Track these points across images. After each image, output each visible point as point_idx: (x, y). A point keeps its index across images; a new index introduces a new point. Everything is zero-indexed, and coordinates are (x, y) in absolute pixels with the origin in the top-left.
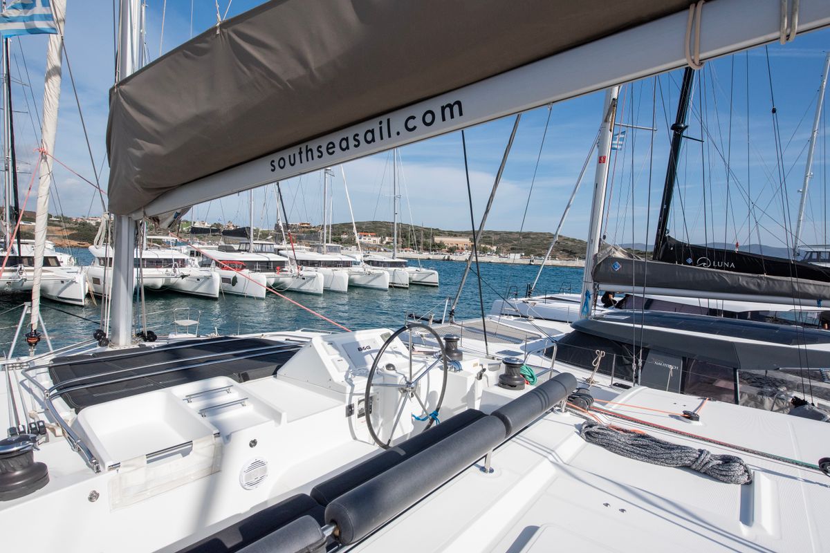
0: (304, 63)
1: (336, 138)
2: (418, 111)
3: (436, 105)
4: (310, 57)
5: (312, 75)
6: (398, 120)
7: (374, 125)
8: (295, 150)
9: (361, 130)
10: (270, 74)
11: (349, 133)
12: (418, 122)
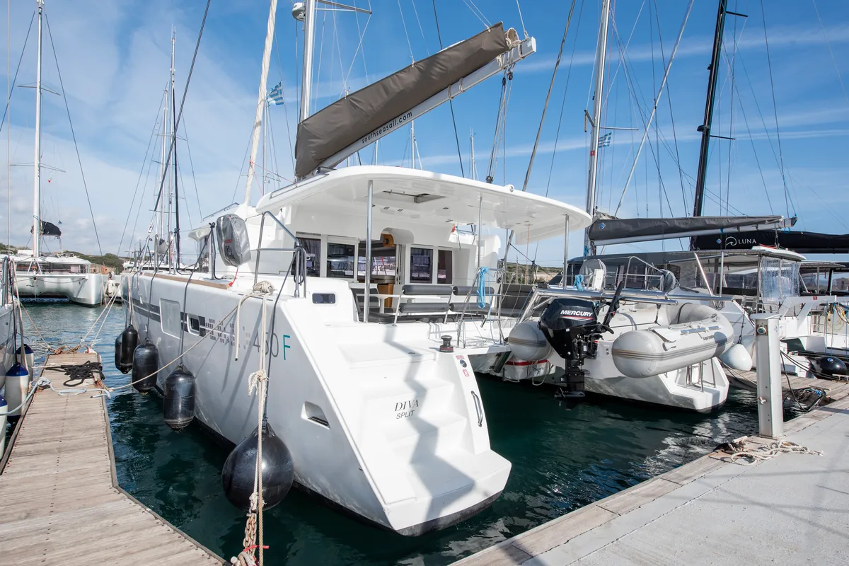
0: (372, 107)
1: (382, 128)
2: (402, 117)
3: (406, 114)
4: (374, 105)
5: (374, 110)
6: (397, 120)
7: (392, 122)
8: (370, 135)
9: (388, 124)
10: (362, 110)
11: (385, 126)
12: (402, 120)
